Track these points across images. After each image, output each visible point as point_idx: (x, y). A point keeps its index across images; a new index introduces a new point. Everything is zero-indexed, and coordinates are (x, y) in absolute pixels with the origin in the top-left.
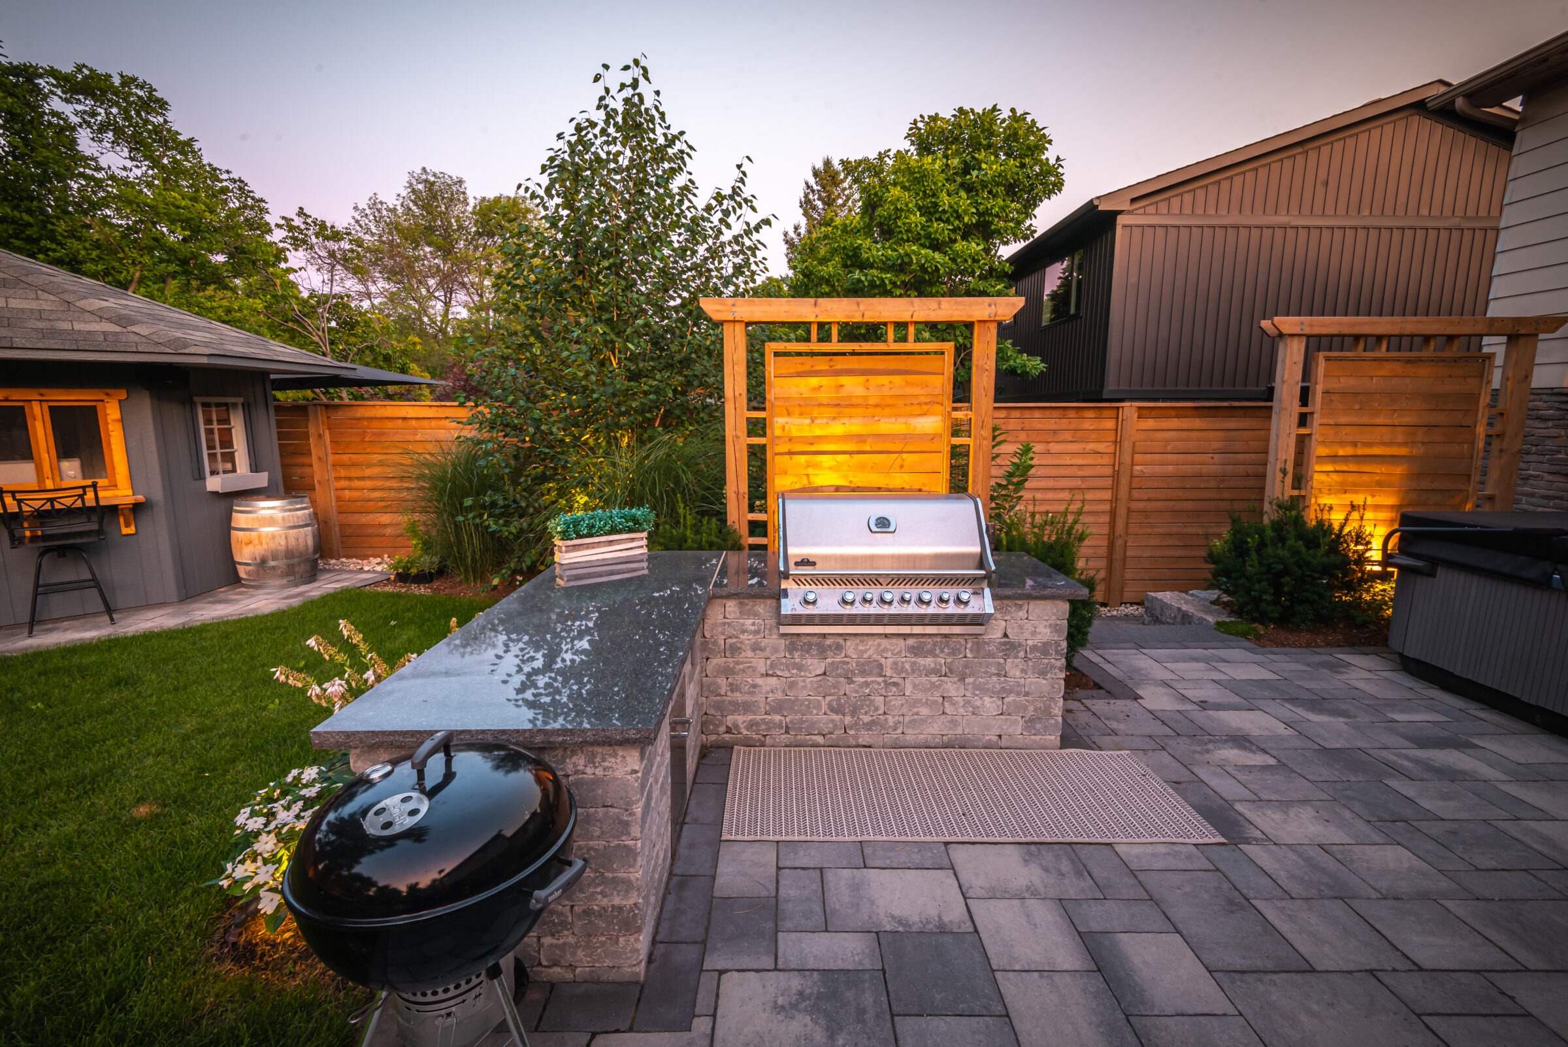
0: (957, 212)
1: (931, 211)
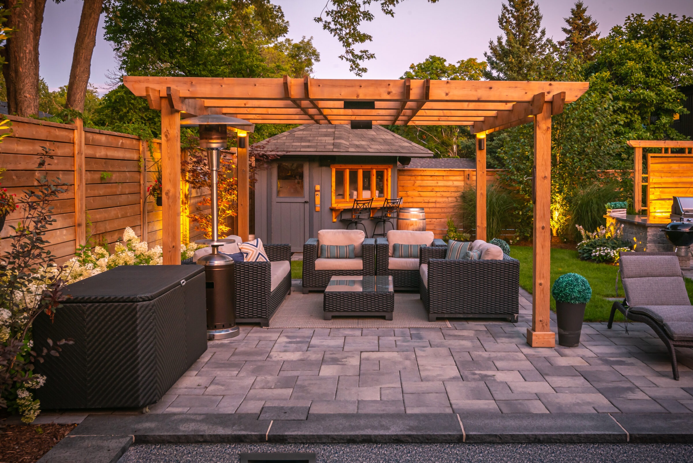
0: (661, 72)
1: (647, 71)
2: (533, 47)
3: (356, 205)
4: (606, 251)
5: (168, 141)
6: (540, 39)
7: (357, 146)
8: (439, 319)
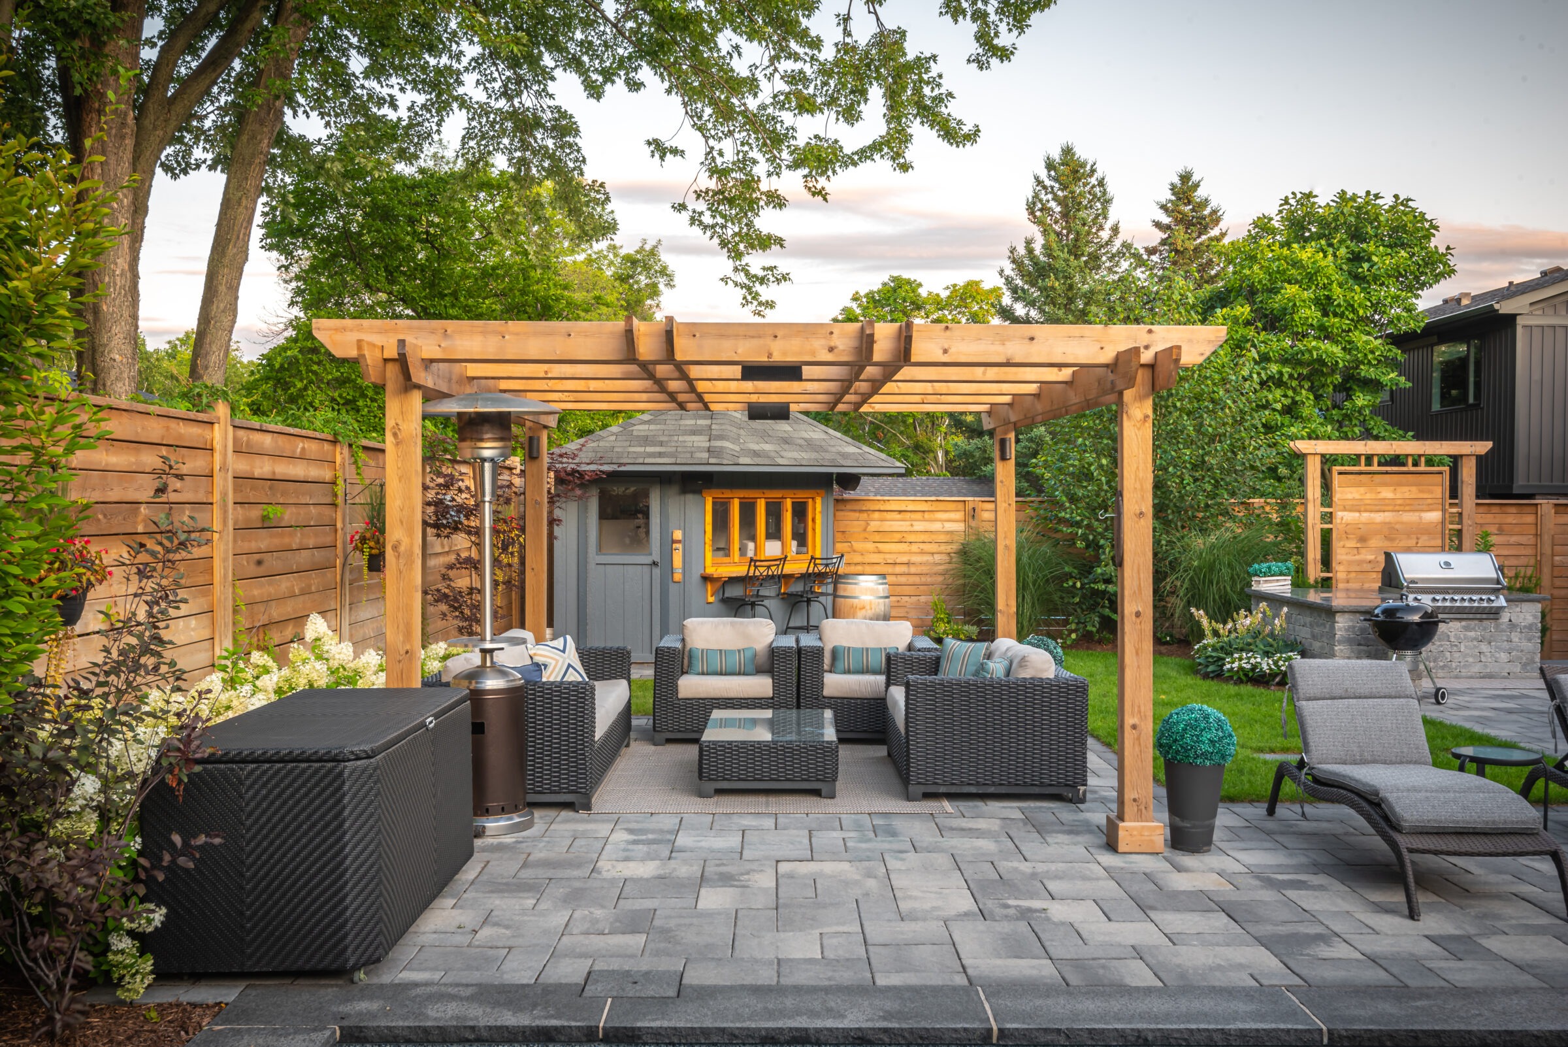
0: (1352, 306)
1: (1325, 305)
2: (1095, 257)
3: (752, 568)
4: (1252, 661)
5: (397, 444)
6: (1109, 242)
7: (756, 454)
8: (927, 796)
